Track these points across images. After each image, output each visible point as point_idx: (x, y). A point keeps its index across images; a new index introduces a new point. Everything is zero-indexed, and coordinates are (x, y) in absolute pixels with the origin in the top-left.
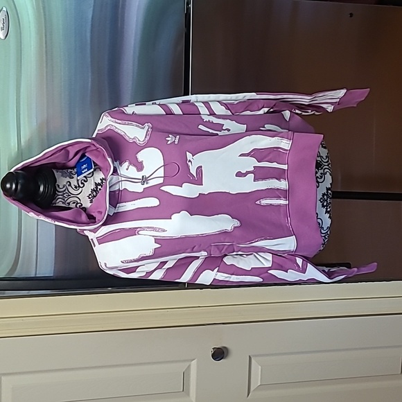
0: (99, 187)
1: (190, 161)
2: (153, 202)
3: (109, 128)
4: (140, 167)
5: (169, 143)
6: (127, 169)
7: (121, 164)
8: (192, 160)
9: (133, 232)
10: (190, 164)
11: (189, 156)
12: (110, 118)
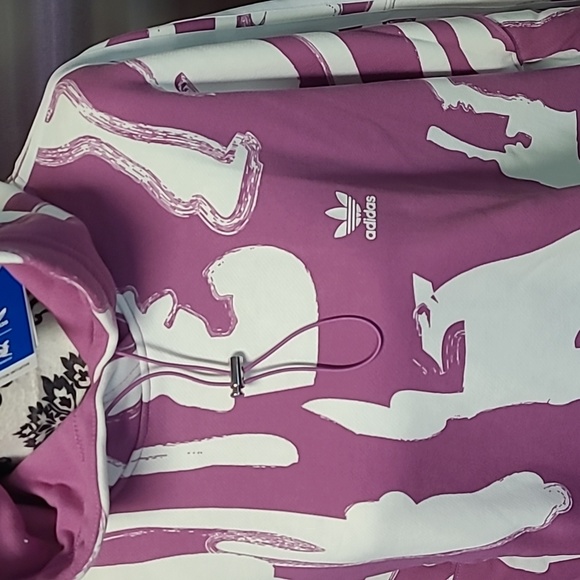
0: (61, 393)
1: (424, 309)
2: (274, 451)
3: (85, 149)
4: (219, 317)
5: (341, 232)
6: (169, 324)
7: (142, 302)
8: (430, 304)
9: (194, 542)
10: (422, 318)
11: (421, 287)
12: (89, 110)
